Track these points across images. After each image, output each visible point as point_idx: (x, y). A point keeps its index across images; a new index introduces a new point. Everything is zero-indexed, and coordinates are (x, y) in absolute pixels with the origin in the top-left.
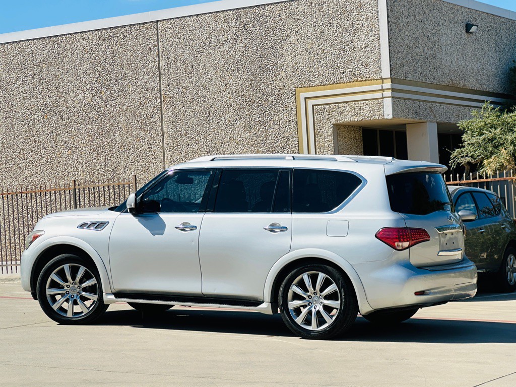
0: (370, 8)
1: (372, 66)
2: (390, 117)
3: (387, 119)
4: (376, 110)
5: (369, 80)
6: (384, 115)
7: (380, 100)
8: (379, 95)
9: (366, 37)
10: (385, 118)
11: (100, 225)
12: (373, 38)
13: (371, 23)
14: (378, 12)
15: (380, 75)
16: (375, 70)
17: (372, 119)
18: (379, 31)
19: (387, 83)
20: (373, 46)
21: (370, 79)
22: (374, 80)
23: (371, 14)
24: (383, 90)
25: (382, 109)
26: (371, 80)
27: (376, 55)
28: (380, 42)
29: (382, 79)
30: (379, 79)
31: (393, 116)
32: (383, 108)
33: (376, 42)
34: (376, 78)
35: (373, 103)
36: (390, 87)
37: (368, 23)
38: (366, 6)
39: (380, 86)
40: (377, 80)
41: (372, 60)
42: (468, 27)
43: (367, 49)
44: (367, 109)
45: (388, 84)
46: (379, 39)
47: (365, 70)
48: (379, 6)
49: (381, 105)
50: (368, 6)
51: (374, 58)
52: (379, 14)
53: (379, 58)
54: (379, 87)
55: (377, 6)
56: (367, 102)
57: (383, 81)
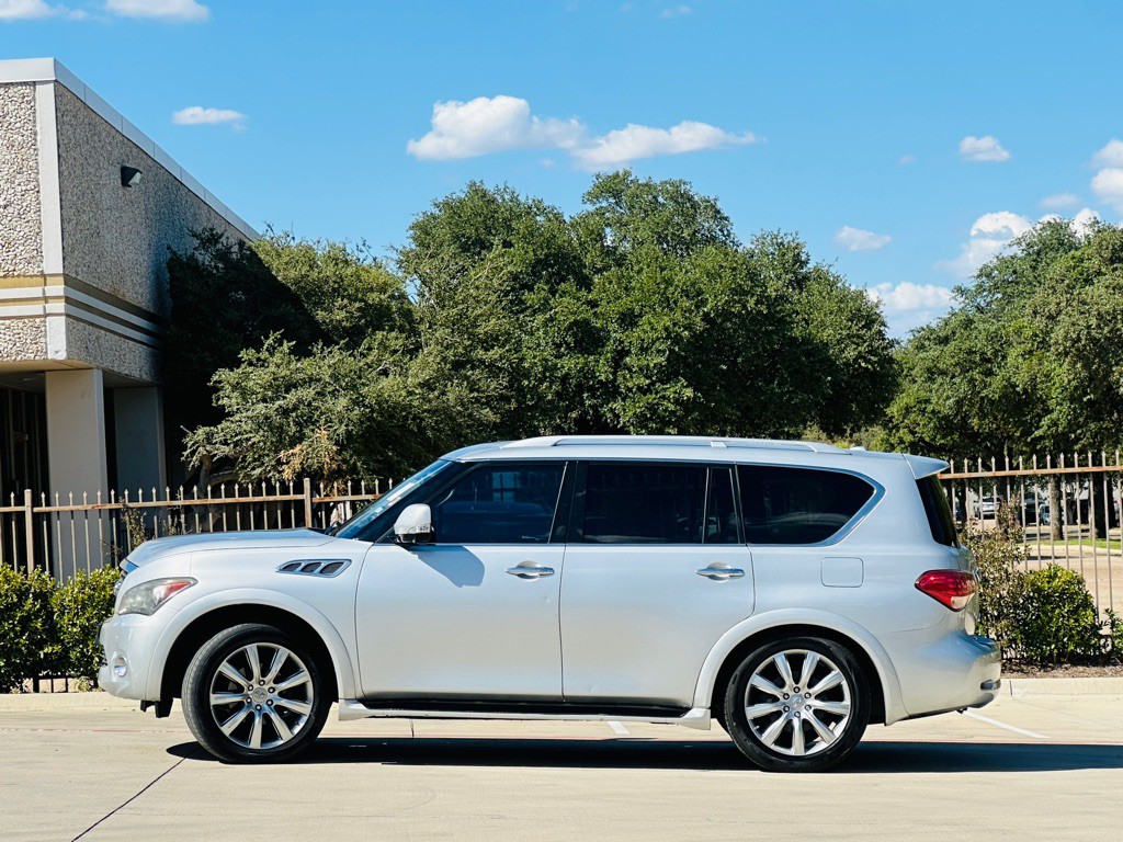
0: (18, 125)
1: (21, 248)
2: (62, 356)
3: (55, 361)
4: (28, 341)
5: (13, 276)
6: (46, 353)
7: (38, 320)
8: (37, 309)
9: (9, 185)
10: (50, 356)
11: (332, 567)
12: (24, 188)
13: (19, 156)
14: (35, 134)
15: (39, 267)
16: (27, 255)
17: (19, 358)
18: (38, 173)
19: (54, 284)
20: (24, 204)
21: (16, 274)
22: (24, 276)
23: (20, 138)
24: (46, 299)
25: (42, 340)
26: (18, 276)
27: (31, 224)
28: (41, 198)
29: (44, 275)
30: (36, 276)
31: (68, 354)
32: (45, 336)
33: (30, 197)
34: (31, 273)
35: (21, 325)
36: (62, 294)
37: (14, 156)
38: (7, 118)
39: (40, 289)
40: (31, 276)
41: (22, 233)
42: (127, 175)
43: (10, 209)
44: (8, 338)
45: (57, 288)
46: (38, 192)
47: (5, 254)
48: (38, 121)
49: (40, 332)
50: (12, 120)
51: (27, 230)
52: (38, 138)
53: (37, 230)
54: (37, 292)
55: (35, 122)
56: (7, 322)
57: (45, 280)
